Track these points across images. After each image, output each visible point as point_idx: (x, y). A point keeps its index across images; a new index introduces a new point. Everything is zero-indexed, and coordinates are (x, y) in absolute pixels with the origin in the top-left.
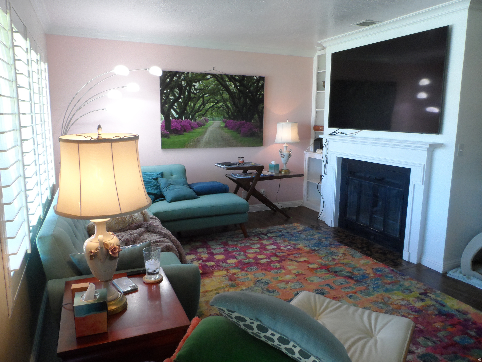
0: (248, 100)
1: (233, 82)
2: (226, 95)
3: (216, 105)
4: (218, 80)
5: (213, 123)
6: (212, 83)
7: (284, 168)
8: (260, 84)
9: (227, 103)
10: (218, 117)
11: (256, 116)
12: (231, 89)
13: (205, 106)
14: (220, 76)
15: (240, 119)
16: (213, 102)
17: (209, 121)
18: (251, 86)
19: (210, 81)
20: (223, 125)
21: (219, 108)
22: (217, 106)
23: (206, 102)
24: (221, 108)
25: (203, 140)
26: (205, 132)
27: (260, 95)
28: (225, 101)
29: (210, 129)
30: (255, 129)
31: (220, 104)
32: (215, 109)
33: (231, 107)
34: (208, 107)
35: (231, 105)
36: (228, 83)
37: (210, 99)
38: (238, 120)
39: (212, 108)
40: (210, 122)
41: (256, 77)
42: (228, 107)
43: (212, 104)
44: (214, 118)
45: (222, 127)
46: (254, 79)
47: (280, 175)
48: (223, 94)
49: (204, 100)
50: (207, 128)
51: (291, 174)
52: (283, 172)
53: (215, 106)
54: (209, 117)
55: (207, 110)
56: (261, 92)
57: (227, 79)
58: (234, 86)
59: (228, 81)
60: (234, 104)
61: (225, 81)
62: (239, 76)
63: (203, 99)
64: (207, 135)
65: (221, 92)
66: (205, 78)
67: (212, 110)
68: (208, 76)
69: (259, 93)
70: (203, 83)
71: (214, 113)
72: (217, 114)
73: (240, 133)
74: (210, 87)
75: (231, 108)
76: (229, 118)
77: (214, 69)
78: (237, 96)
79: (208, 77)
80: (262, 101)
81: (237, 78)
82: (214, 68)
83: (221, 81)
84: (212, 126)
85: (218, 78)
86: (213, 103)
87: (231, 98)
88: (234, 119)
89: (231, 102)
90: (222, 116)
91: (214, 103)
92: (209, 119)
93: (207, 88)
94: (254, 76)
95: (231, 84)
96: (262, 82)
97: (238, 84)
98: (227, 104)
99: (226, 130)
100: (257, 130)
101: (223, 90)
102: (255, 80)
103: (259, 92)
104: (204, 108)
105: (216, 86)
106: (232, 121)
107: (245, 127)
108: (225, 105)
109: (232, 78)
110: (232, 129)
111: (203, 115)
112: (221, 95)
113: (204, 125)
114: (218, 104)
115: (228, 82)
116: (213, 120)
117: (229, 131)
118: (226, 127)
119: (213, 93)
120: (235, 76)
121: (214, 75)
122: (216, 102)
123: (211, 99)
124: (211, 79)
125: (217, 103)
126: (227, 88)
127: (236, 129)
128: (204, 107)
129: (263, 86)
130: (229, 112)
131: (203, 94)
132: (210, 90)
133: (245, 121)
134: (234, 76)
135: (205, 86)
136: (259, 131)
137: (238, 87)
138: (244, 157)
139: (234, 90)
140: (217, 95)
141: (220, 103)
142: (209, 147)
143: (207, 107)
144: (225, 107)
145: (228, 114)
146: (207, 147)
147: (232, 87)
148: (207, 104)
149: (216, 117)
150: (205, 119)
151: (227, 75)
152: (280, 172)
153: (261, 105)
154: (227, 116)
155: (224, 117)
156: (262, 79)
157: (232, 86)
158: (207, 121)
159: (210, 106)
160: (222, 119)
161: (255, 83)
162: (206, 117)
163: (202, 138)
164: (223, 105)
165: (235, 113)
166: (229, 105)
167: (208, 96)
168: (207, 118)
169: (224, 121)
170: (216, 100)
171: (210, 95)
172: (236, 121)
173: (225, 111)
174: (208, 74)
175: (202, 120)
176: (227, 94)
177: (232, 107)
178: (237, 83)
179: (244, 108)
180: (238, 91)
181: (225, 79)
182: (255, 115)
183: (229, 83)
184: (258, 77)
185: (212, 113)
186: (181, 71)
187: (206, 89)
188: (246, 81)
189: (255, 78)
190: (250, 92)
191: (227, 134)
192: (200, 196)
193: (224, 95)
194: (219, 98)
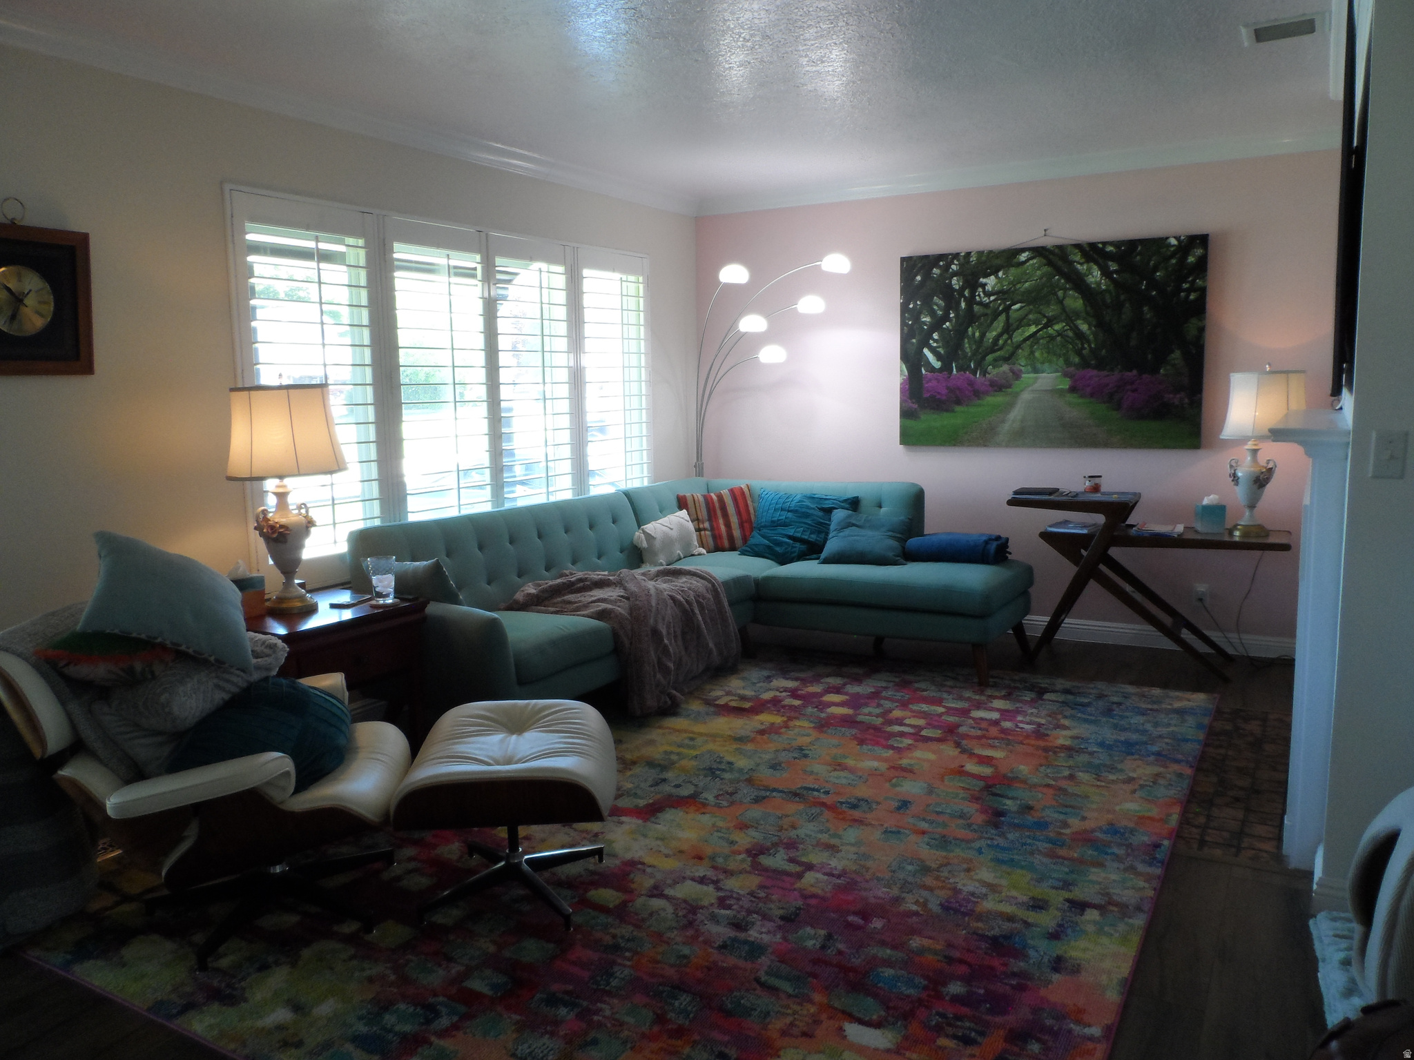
0: (1146, 309)
1: (1096, 263)
2: (1075, 302)
3: (1045, 330)
4: (1050, 263)
5: (1036, 379)
6: (1035, 271)
7: (1245, 519)
8: (1191, 259)
9: (1079, 322)
10: (1050, 362)
11: (1176, 355)
12: (1091, 282)
13: (1013, 334)
14: (1057, 251)
15: (1119, 367)
16: (1036, 323)
17: (1023, 375)
18: (1156, 269)
19: (1028, 266)
20: (1065, 384)
21: (1051, 340)
22: (1047, 333)
23: (1015, 326)
24: (1059, 339)
25: (1006, 427)
26: (1010, 406)
27: (1189, 291)
28: (1069, 317)
29: (1026, 396)
30: (1171, 396)
31: (1057, 327)
32: (1041, 341)
33: (1088, 332)
34: (1022, 339)
35: (1090, 328)
36: (1082, 268)
37: (1027, 315)
38: (1112, 370)
39: (1031, 340)
40: (1027, 376)
41: (1177, 238)
42: (1079, 335)
43: (1033, 329)
44: (1039, 365)
45: (1062, 391)
46: (1170, 245)
47: (1227, 539)
48: (1064, 298)
49: (1010, 321)
50: (1016, 395)
51: (1272, 540)
52: (1237, 533)
53: (1041, 332)
54: (1023, 364)
55: (1019, 346)
56: (1193, 282)
57: (1077, 257)
58: (1099, 272)
59: (1083, 260)
60: (1100, 324)
61: (1071, 263)
62: (1117, 244)
63: (1008, 318)
64: (1016, 414)
65: (1060, 293)
66: (1015, 260)
67: (1031, 346)
68: (1023, 255)
69: (1185, 286)
70: (1007, 276)
71: (1037, 354)
72: (1045, 355)
73: (1118, 407)
74: (1027, 285)
75: (1091, 337)
76: (1085, 364)
77: (1047, 232)
78: (1109, 301)
79: (1023, 257)
80: (1199, 308)
81: (1110, 248)
82: (1045, 230)
83: (1060, 263)
84: (1030, 388)
85: (1051, 257)
86: (1034, 326)
87: (1089, 309)
88: (1100, 366)
89: (1090, 319)
90: (1061, 361)
91: (1037, 325)
92: (1023, 368)
93: (1019, 286)
94: (1167, 238)
95: (1089, 269)
96: (1199, 252)
97: (1113, 266)
98: (1077, 327)
99: (1072, 398)
100: (1175, 399)
101: (1065, 290)
102: (1172, 249)
103: (1186, 282)
104: (1009, 341)
105: (1044, 279)
106: (1095, 372)
107: (1134, 391)
108: (1071, 329)
109: (1093, 251)
110: (1092, 395)
111: (1007, 359)
112: (1061, 302)
113: (1010, 386)
114: (1049, 328)
115: (1081, 264)
116: (1036, 371)
117: (1080, 401)
118: (1073, 389)
119: (1035, 298)
120: (1105, 244)
121: (1038, 251)
122: (1045, 321)
123: (1031, 316)
124: (1031, 262)
125: (1046, 326)
126: (1078, 283)
127: (1110, 397)
128: (1010, 337)
129: (1202, 266)
130: (1083, 348)
131: (1008, 303)
132: (1028, 292)
133: (1135, 372)
134: (1100, 246)
135: (1013, 283)
136: (1186, 401)
137: (1115, 276)
139: (1099, 284)
140: (1048, 303)
141: (1058, 323)
142: (1024, 445)
143: (1018, 337)
144: (1070, 334)
145: (1079, 353)
146: (1017, 446)
147: (1095, 276)
148: (1018, 328)
149: (1043, 363)
150: (1012, 371)
151: (1078, 246)
152: (1231, 532)
153: (1194, 321)
154: (1077, 360)
155: (1068, 363)
156: (1201, 240)
157: (1095, 274)
158: (1017, 375)
159: (1027, 334)
160: (1060, 369)
161: (1172, 256)
162: (1014, 364)
163: (1003, 421)
164: (1066, 328)
165: (1104, 351)
166: (1084, 327)
167: (1021, 308)
168: (1016, 367)
169: (1065, 375)
170: (1045, 316)
171: (1028, 304)
172: (1105, 373)
173: (1071, 346)
174: (1023, 250)
175: (1004, 372)
176: (1077, 298)
177: (1095, 335)
178: (1110, 263)
179: (1134, 335)
180: (1112, 287)
181: (1072, 257)
182: (1172, 352)
183: (1085, 267)
184: (1182, 238)
185: (1032, 353)
186: (951, 252)
187: (1016, 290)
188: (1140, 254)
189: (1173, 242)
190: (1153, 284)
191: (1076, 410)
192: (908, 563)
193: (1068, 302)
194: (1052, 310)
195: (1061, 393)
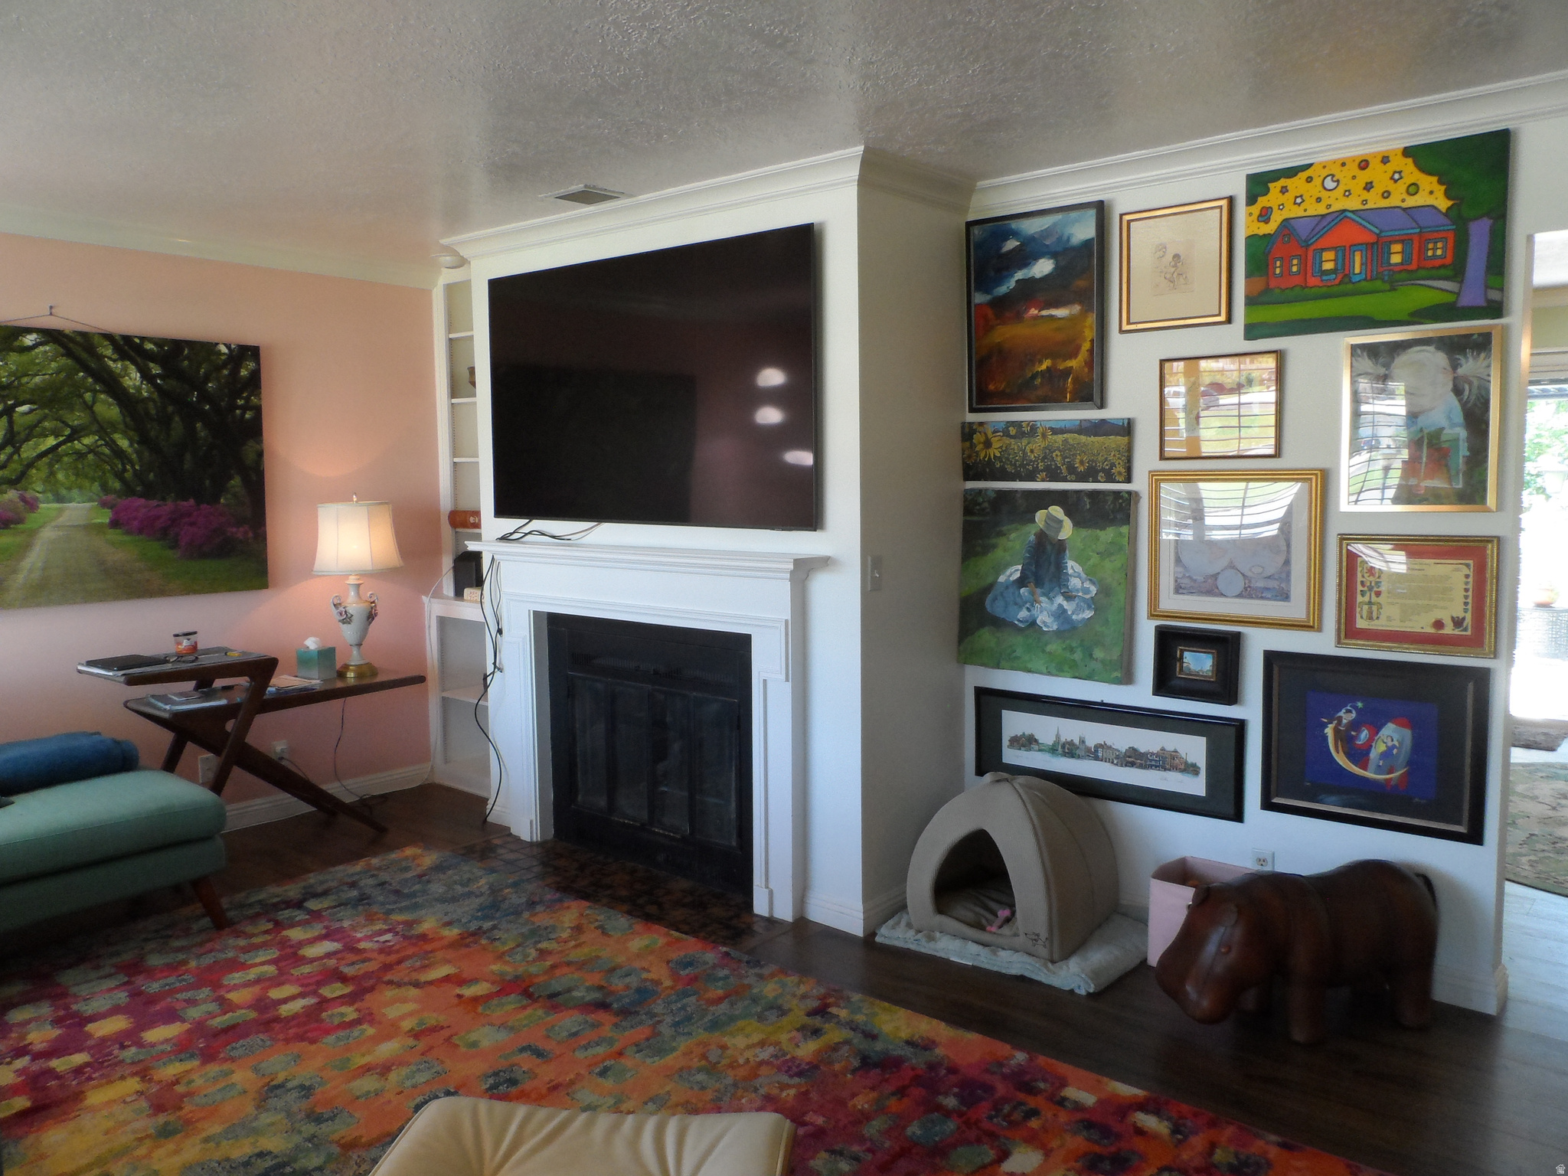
0: (199, 425)
1: (134, 362)
2: (108, 409)
3: (69, 444)
4: (69, 354)
5: (61, 511)
6: (48, 364)
7: (355, 658)
8: (244, 373)
9: (117, 436)
10: (80, 488)
11: (236, 482)
12: (129, 386)
13: (20, 447)
14: (79, 339)
15: (173, 495)
16: (56, 433)
17: (42, 506)
18: (207, 378)
19: (37, 354)
20: (104, 517)
21: (79, 457)
22: (72, 448)
23: (23, 436)
24: (91, 456)
25: (20, 578)
26: (27, 547)
27: (244, 408)
28: (103, 429)
29: (47, 534)
30: (234, 530)
31: (87, 441)
32: (66, 459)
33: (130, 450)
34: (35, 454)
35: (131, 445)
36: (116, 366)
37: (40, 422)
38: (164, 499)
39: (50, 456)
40: (47, 507)
41: (228, 346)
42: (119, 453)
43: (51, 441)
44: (64, 492)
45: (101, 525)
46: (220, 353)
47: (339, 685)
48: (94, 402)
49: (16, 429)
50: (33, 533)
51: (379, 679)
52: (351, 675)
53: (64, 447)
54: (38, 489)
55: (31, 464)
56: (248, 399)
57: (108, 351)
58: (138, 375)
59: (115, 356)
60: (144, 440)
61: (100, 358)
62: (160, 342)
63: (11, 422)
64: (33, 560)
65: (88, 396)
66: (16, 344)
67: (51, 465)
68: (28, 337)
69: (240, 402)
70: (6, 364)
71: (60, 476)
72: (73, 478)
73: (174, 545)
74: (37, 379)
75: (134, 456)
76: (128, 490)
77: (53, 311)
78: (153, 412)
79: (29, 340)
80: (254, 429)
81: (149, 346)
82: (51, 307)
83: (84, 355)
84: (53, 524)
85: (71, 345)
86: (52, 438)
87: (128, 419)
88: (148, 492)
89: (131, 433)
90: (96, 486)
91: (56, 437)
92: (38, 495)
93: (25, 380)
94: (218, 344)
95: (125, 368)
96: (252, 365)
97: (156, 370)
98: (114, 442)
99: (115, 535)
100: (239, 533)
101: (94, 392)
102: (223, 358)
103: (241, 399)
104: (16, 457)
105: (63, 375)
106: (142, 501)
107: (192, 524)
108: (107, 444)
109: (128, 347)
110: (140, 531)
111: (13, 483)
112: (89, 408)
113: (20, 521)
114: (76, 442)
115: (114, 361)
116: (60, 499)
117: (127, 538)
118: (114, 524)
119: (51, 399)
120: (143, 339)
121: (51, 336)
122: (68, 432)
123: (46, 424)
124: (42, 349)
125: (70, 439)
126: (112, 385)
127: (163, 531)
128: (17, 451)
129: (254, 382)
130: (125, 470)
131: (9, 403)
132: (39, 389)
133: (192, 502)
134: (137, 341)
135: (18, 375)
136: (251, 535)
137: (159, 381)
138: (195, 633)
139: (139, 389)
140: (71, 408)
141: (87, 435)
142: (49, 603)
143: (28, 451)
144: (107, 451)
145: (120, 476)
146: (39, 605)
147: (132, 379)
148: (27, 439)
149: (69, 489)
150: (23, 499)
151: (109, 337)
152: (341, 675)
153: (251, 443)
154: (117, 485)
155: (105, 488)
156: (249, 353)
157: (133, 375)
158: (32, 505)
159: (43, 448)
160: (95, 497)
161: (224, 365)
162: (26, 490)
163: (15, 571)
164: (100, 443)
165: (152, 474)
166: (124, 443)
167: (31, 411)
168: (29, 494)
169: (104, 504)
170: (68, 425)
171: (41, 407)
172: (154, 503)
173: (108, 467)
174: (29, 331)
175: (11, 501)
176: (110, 405)
177: (137, 452)
178: (152, 365)
179: (188, 456)
180: (155, 396)
181: (100, 350)
182: (231, 478)
183: (119, 366)
184: (233, 346)
185: (52, 474)
187: (20, 385)
188: (187, 358)
189: (224, 349)
190: (205, 396)
191: (120, 550)
192: (13, 798)
193: (99, 408)
194: (77, 418)
195: (99, 528)
